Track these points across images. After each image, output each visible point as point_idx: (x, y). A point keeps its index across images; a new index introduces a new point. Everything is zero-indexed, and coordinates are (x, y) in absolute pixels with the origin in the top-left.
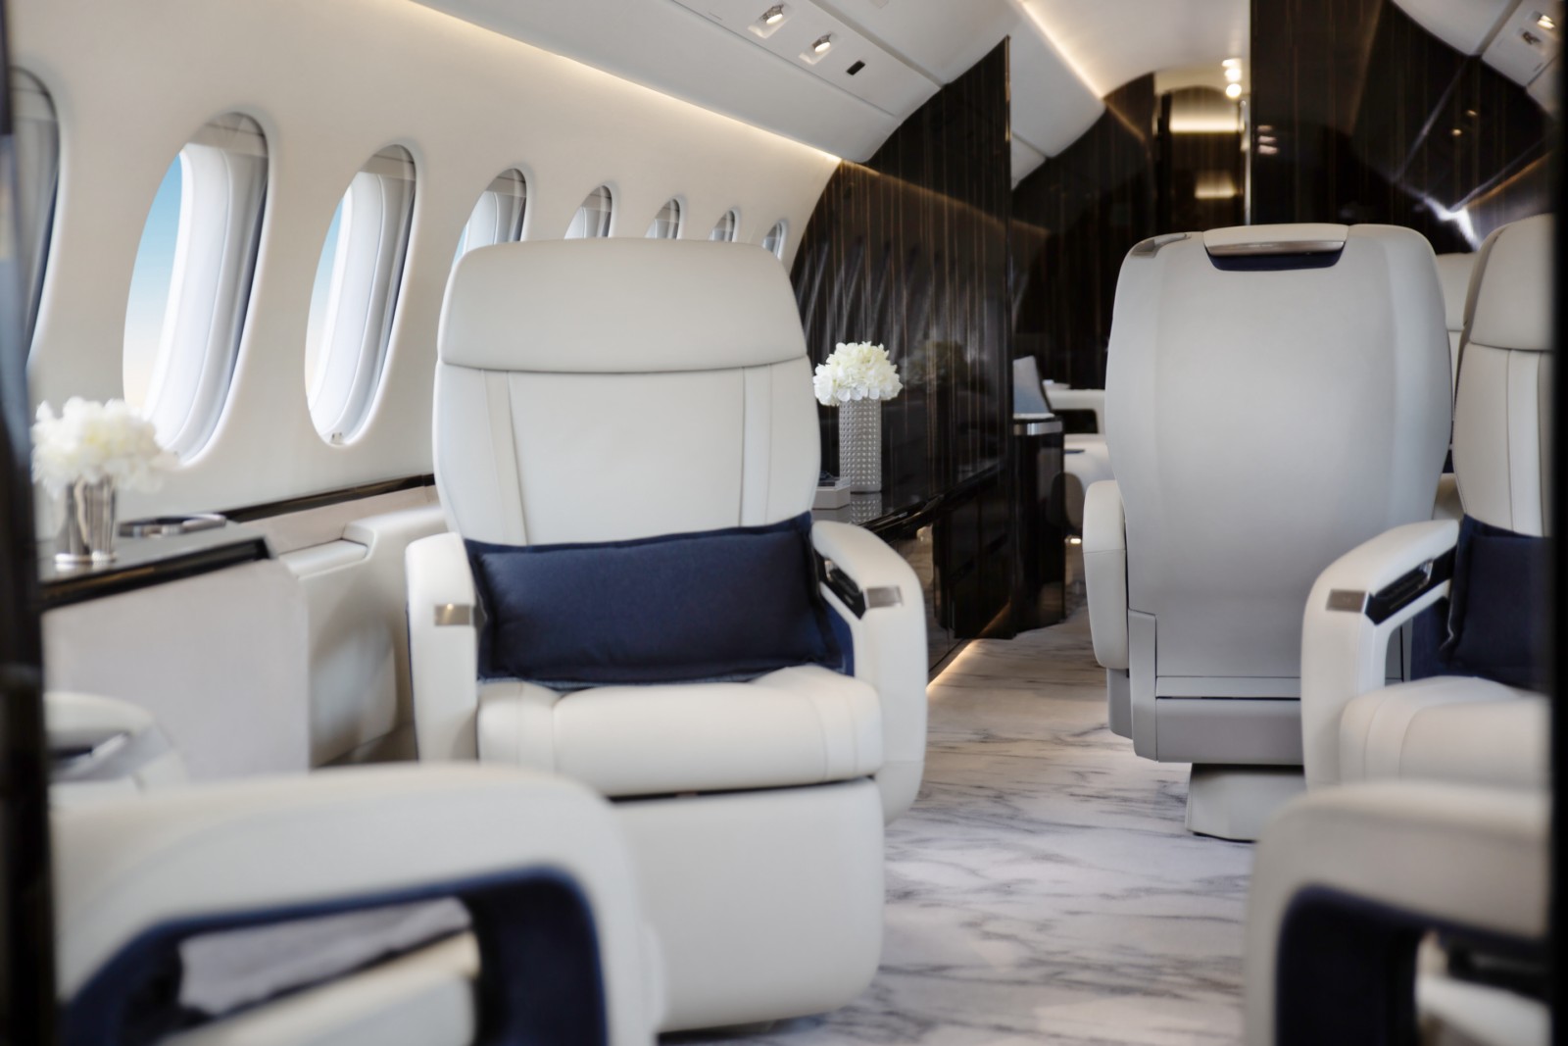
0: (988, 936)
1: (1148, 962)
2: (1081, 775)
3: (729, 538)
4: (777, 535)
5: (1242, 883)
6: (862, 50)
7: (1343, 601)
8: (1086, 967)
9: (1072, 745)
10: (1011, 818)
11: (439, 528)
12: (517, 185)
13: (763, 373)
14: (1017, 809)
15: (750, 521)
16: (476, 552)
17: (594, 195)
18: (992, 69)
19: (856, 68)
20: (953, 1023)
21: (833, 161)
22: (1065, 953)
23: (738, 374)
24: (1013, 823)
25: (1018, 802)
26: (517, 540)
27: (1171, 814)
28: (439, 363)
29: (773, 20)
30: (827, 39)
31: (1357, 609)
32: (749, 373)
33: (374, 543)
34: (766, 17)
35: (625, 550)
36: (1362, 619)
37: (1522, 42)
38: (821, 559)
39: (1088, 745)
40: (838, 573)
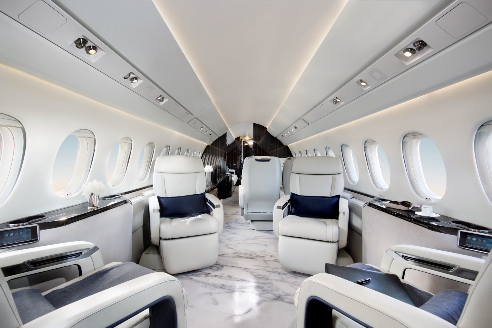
0: (229, 248)
1: (250, 252)
2: (236, 219)
3: (194, 196)
4: (201, 195)
5: (259, 237)
6: (211, 132)
7: (278, 207)
8: (242, 253)
9: (235, 215)
10: (229, 227)
11: (154, 195)
12: (169, 147)
13: (199, 173)
14: (230, 225)
15: (197, 193)
16: (159, 198)
17: (179, 148)
18: (225, 135)
19: (210, 134)
20: (226, 266)
21: (207, 144)
22: (239, 251)
23: (196, 173)
24: (230, 228)
25: (230, 224)
26: (165, 196)
27: (248, 226)
28: (154, 172)
29: (202, 128)
30: (207, 131)
31: (280, 209)
32: (197, 173)
33: (145, 196)
34: (201, 128)
35: (180, 198)
36: (281, 210)
37: (282, 136)
38: (207, 199)
39: (237, 215)
40: (209, 201)
